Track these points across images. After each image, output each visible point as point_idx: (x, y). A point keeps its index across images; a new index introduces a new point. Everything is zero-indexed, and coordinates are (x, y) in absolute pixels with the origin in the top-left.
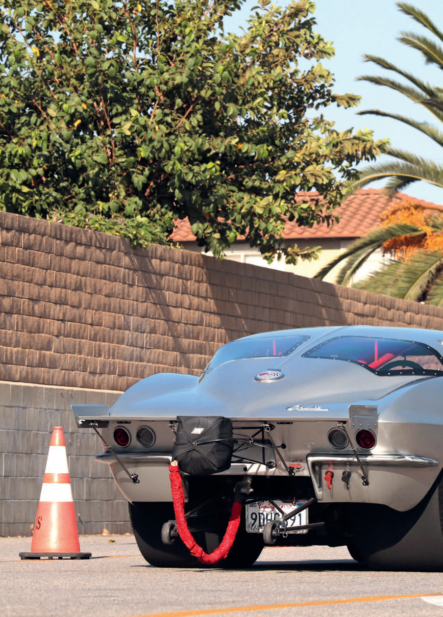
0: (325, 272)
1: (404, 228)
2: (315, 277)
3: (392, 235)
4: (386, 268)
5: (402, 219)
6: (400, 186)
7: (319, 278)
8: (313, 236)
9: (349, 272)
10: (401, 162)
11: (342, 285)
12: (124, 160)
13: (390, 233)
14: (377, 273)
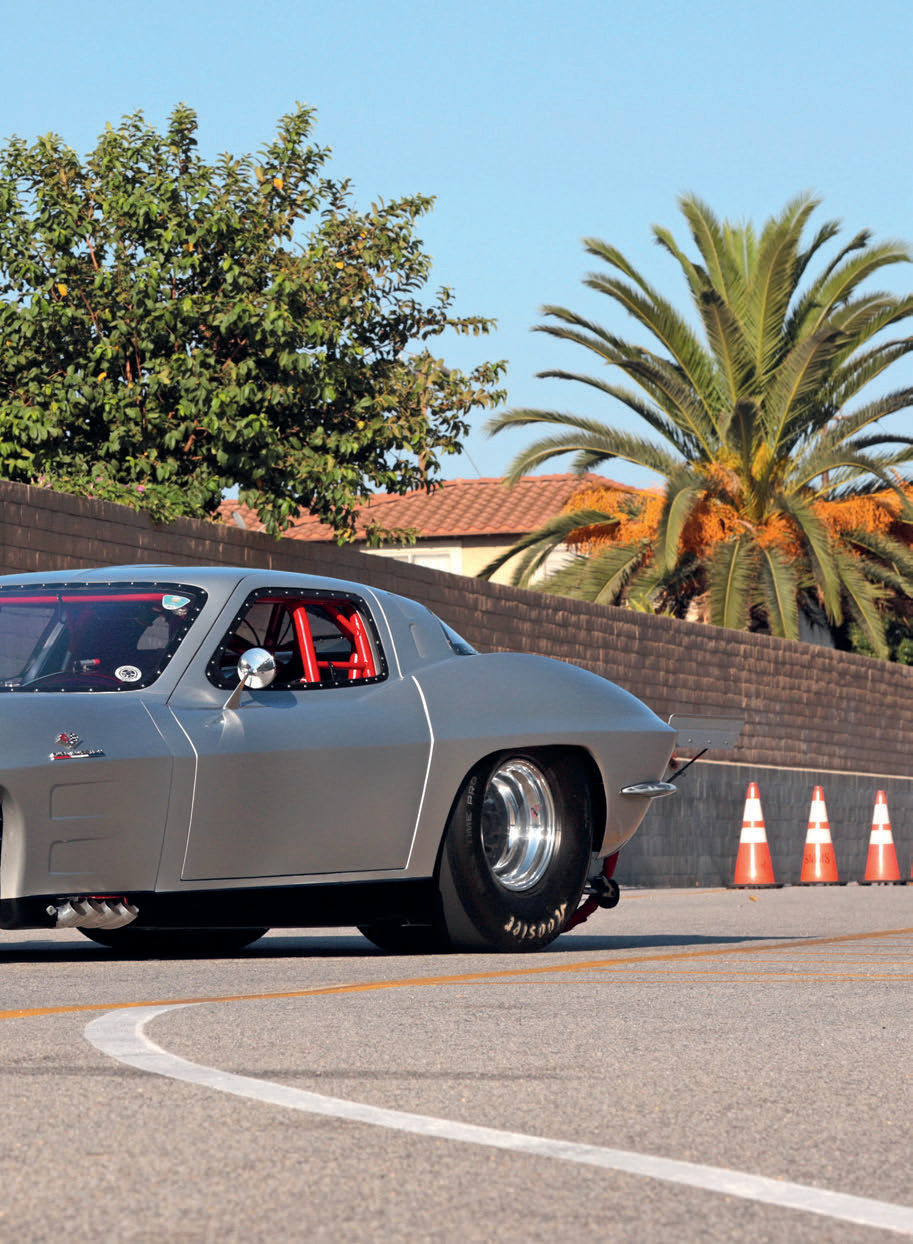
0: (491, 569)
1: (592, 515)
2: (479, 576)
3: (577, 523)
4: (568, 565)
5: (589, 504)
6: (592, 464)
7: (484, 578)
8: (497, 532)
9: (526, 572)
10: (587, 433)
11: (519, 586)
12: (156, 415)
13: (574, 521)
14: (558, 572)
